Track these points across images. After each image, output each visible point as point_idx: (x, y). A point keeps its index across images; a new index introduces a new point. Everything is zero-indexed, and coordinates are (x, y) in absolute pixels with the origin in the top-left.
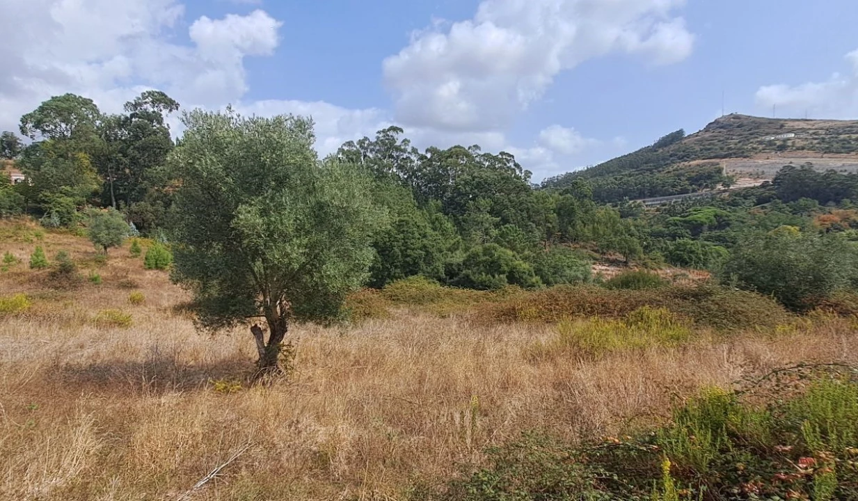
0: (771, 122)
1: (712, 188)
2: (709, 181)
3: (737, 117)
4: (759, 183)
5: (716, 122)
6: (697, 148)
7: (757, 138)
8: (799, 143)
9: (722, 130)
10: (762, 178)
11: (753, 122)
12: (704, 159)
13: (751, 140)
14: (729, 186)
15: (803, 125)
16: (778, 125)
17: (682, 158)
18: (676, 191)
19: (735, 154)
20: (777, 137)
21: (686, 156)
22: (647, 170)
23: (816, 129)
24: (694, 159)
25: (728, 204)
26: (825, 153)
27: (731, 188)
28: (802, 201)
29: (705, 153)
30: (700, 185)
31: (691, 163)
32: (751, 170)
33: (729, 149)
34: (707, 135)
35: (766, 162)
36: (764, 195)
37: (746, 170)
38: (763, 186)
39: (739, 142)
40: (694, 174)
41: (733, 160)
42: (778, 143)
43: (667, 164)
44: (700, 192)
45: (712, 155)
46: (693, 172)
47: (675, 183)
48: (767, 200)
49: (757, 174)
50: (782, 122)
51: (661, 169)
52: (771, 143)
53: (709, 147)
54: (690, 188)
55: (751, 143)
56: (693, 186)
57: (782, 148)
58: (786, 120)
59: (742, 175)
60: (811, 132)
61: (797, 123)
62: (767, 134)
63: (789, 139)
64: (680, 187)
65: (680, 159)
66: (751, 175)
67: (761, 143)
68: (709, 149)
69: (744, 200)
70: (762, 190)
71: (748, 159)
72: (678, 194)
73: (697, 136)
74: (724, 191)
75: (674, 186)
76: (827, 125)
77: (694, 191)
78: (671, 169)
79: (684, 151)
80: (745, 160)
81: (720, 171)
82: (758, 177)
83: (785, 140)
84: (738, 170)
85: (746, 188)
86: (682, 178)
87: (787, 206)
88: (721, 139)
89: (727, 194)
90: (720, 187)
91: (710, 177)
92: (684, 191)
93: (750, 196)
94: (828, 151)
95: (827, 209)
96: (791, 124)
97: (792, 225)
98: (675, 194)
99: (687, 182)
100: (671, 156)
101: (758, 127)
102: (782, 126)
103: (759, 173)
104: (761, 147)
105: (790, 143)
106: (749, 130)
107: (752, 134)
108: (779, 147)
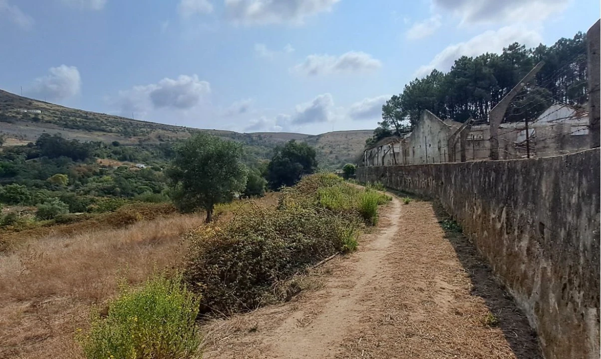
0: (21, 99)
4: (25, 143)
7: (13, 108)
8: (47, 118)
10: (25, 140)
11: (7, 96)
13: (10, 110)
14: (1, 144)
15: (44, 106)
16: (27, 102)
20: (29, 111)
23: (54, 110)
25: (6, 157)
26: (65, 127)
27: (3, 145)
28: (62, 158)
32: (15, 133)
35: (26, 128)
36: (32, 152)
37: (12, 132)
38: (30, 145)
42: (32, 116)
48: (37, 156)
49: (21, 136)
50: (30, 101)
52: (25, 115)
55: (10, 112)
57: (36, 120)
58: (32, 100)
59: (8, 135)
60: (51, 111)
61: (39, 103)
62: (20, 107)
63: (38, 114)
66: (16, 136)
67: (18, 113)
69: (17, 155)
70: (29, 149)
71: (11, 124)
76: (61, 109)
80: (10, 125)
82: (23, 139)
83: (37, 114)
84: (5, 131)
85: (16, 147)
87: (53, 161)
89: (1, 149)
93: (21, 152)
94: (66, 126)
95: (78, 164)
96: (37, 103)
97: (63, 174)
101: (12, 101)
102: (30, 104)
103: (23, 136)
104: (19, 116)
105: (40, 117)
106: (5, 102)
107: (9, 105)
108: (33, 118)
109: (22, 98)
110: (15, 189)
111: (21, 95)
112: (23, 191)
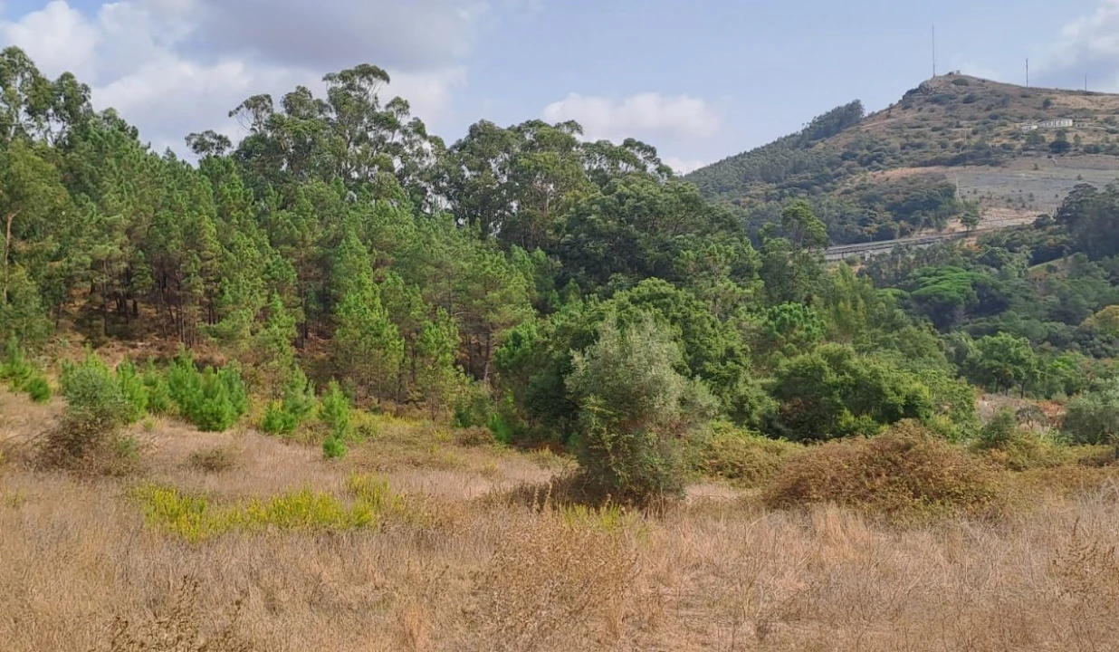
0: (1025, 94)
1: (940, 229)
2: (931, 214)
3: (961, 81)
4: (1029, 218)
5: (923, 89)
6: (895, 143)
7: (1005, 125)
8: (1087, 140)
9: (935, 106)
10: (1030, 208)
11: (992, 92)
12: (913, 166)
13: (996, 130)
14: (973, 223)
15: (1083, 103)
16: (1039, 101)
17: (867, 163)
18: (869, 232)
19: (972, 157)
20: (1043, 124)
21: (874, 159)
22: (802, 186)
23: (1108, 112)
24: (891, 166)
25: (982, 261)
27: (979, 227)
29: (912, 153)
30: (915, 222)
31: (888, 173)
32: (1006, 191)
33: (958, 145)
34: (909, 116)
35: (1033, 175)
36: (1046, 244)
37: (998, 191)
38: (1040, 224)
39: (975, 133)
40: (900, 198)
41: (971, 170)
42: (1051, 138)
43: (839, 174)
44: (915, 237)
45: (929, 157)
46: (898, 193)
47: (866, 215)
48: (1057, 252)
49: (1021, 199)
50: (1045, 95)
51: (829, 185)
52: (1034, 138)
53: (917, 141)
54: (896, 226)
55: (998, 135)
56: (902, 222)
57: (1059, 147)
58: (1050, 92)
59: (991, 200)
60: (1101, 117)
61: (1070, 99)
62: (1022, 118)
63: (1066, 131)
64: (876, 226)
65: (862, 164)
66: (1010, 201)
67: (1016, 136)
68: (919, 146)
69: (1009, 254)
70: (1040, 232)
71: (999, 168)
72: (874, 240)
73: (889, 117)
74: (967, 234)
75: (863, 222)
77: (903, 233)
78: (849, 186)
79: (869, 148)
80: (994, 170)
81: (949, 192)
82: (1023, 207)
83: (1061, 132)
84: (983, 190)
85: (1007, 229)
86: (878, 205)
87: (1099, 266)
88: (938, 125)
89: (972, 241)
90: (955, 225)
91: (932, 204)
92: (885, 234)
93: (1019, 245)
96: (1061, 99)
98: (867, 240)
99: (888, 215)
100: (844, 158)
101: (1003, 104)
102: (1047, 104)
103: (1026, 199)
104: (1018, 145)
105: (1070, 139)
106: (988, 109)
107: (995, 117)
108: (1052, 145)
109: (1028, 93)
110: (1004, 348)
111: (1024, 85)
112: (1022, 354)
